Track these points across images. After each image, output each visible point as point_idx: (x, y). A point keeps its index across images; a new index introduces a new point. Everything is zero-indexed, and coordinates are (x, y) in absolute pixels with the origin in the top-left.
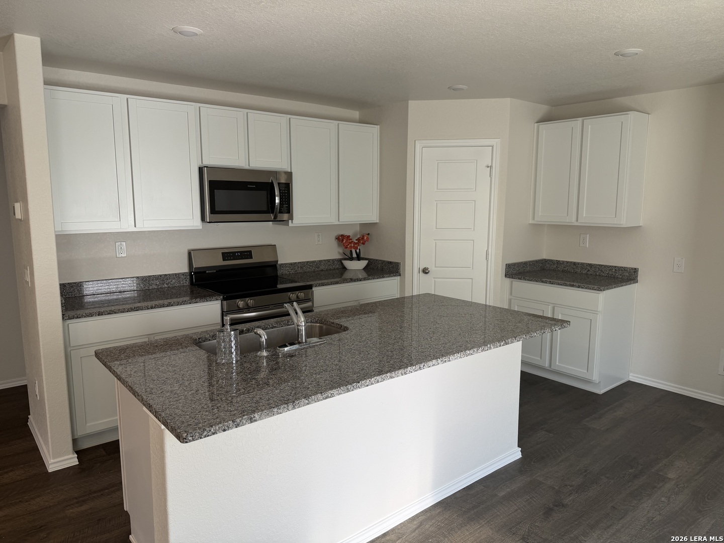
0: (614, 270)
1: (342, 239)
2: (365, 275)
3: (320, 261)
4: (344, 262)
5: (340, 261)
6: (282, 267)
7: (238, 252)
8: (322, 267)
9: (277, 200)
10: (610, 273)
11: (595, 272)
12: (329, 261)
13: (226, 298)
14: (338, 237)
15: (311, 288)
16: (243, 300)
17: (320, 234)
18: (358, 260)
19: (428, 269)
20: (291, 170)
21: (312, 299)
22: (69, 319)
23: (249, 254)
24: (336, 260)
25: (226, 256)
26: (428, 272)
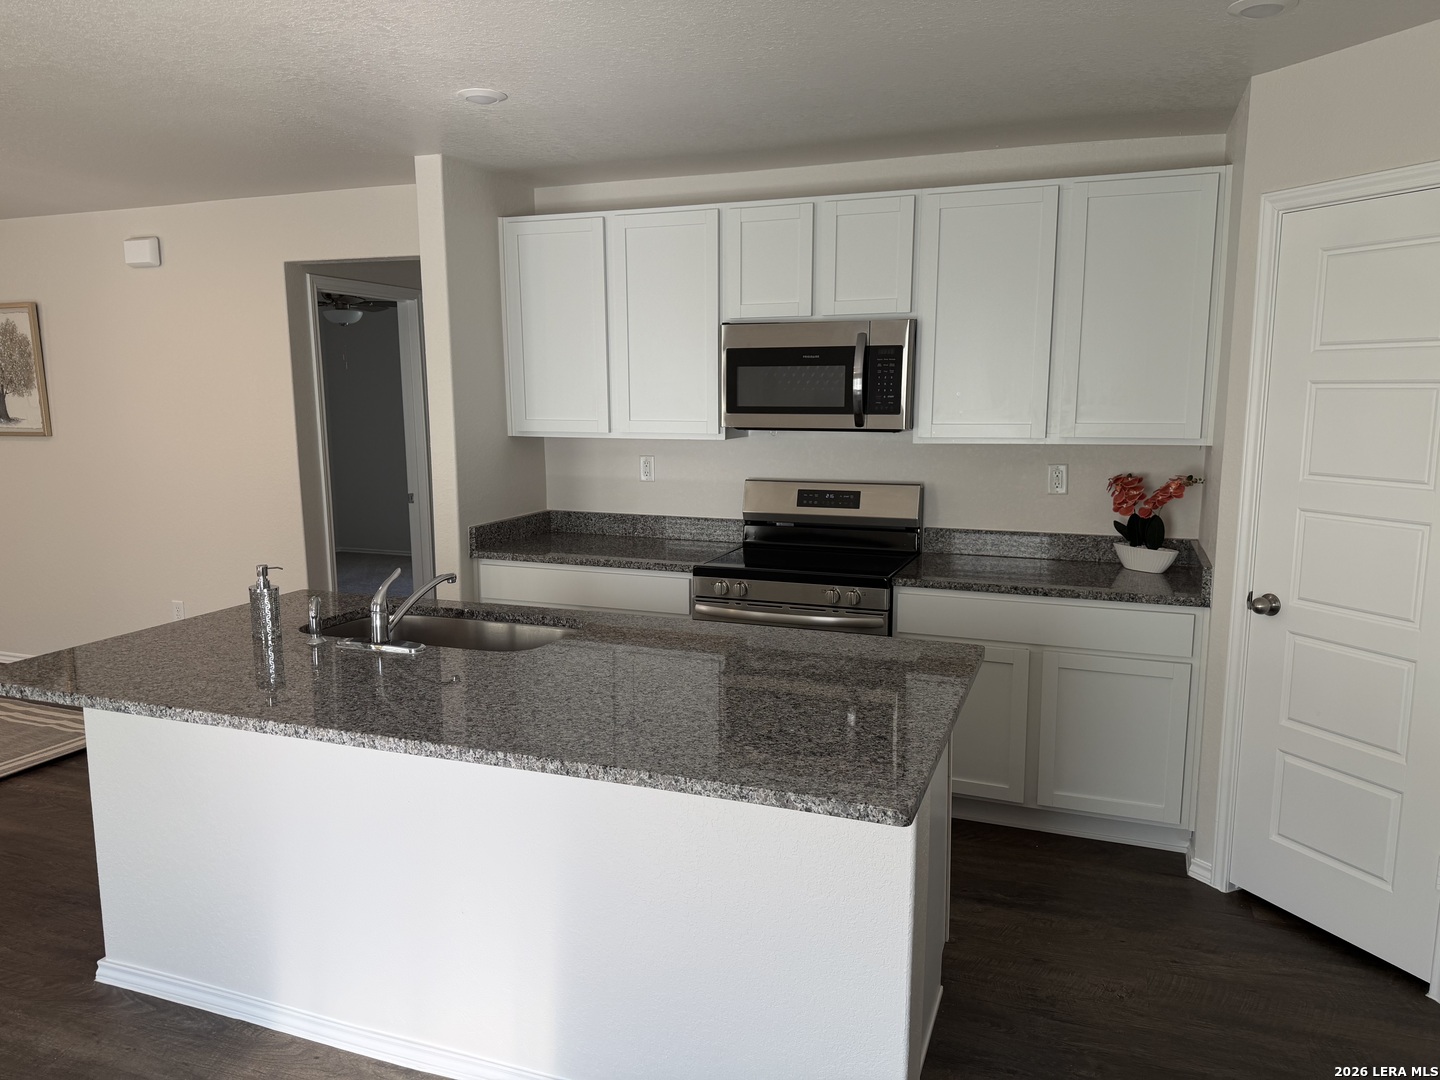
1: (1126, 486)
2: (1162, 587)
4: (1118, 547)
5: (1112, 540)
6: (942, 536)
7: (830, 492)
9: (858, 385)
12: (1081, 538)
13: (698, 572)
14: (1117, 480)
15: (889, 586)
16: (727, 581)
17: (1063, 468)
18: (1154, 546)
19: (1275, 599)
20: (913, 315)
21: (890, 611)
22: (479, 557)
23: (852, 499)
24: (1097, 541)
25: (806, 497)
26: (1274, 611)
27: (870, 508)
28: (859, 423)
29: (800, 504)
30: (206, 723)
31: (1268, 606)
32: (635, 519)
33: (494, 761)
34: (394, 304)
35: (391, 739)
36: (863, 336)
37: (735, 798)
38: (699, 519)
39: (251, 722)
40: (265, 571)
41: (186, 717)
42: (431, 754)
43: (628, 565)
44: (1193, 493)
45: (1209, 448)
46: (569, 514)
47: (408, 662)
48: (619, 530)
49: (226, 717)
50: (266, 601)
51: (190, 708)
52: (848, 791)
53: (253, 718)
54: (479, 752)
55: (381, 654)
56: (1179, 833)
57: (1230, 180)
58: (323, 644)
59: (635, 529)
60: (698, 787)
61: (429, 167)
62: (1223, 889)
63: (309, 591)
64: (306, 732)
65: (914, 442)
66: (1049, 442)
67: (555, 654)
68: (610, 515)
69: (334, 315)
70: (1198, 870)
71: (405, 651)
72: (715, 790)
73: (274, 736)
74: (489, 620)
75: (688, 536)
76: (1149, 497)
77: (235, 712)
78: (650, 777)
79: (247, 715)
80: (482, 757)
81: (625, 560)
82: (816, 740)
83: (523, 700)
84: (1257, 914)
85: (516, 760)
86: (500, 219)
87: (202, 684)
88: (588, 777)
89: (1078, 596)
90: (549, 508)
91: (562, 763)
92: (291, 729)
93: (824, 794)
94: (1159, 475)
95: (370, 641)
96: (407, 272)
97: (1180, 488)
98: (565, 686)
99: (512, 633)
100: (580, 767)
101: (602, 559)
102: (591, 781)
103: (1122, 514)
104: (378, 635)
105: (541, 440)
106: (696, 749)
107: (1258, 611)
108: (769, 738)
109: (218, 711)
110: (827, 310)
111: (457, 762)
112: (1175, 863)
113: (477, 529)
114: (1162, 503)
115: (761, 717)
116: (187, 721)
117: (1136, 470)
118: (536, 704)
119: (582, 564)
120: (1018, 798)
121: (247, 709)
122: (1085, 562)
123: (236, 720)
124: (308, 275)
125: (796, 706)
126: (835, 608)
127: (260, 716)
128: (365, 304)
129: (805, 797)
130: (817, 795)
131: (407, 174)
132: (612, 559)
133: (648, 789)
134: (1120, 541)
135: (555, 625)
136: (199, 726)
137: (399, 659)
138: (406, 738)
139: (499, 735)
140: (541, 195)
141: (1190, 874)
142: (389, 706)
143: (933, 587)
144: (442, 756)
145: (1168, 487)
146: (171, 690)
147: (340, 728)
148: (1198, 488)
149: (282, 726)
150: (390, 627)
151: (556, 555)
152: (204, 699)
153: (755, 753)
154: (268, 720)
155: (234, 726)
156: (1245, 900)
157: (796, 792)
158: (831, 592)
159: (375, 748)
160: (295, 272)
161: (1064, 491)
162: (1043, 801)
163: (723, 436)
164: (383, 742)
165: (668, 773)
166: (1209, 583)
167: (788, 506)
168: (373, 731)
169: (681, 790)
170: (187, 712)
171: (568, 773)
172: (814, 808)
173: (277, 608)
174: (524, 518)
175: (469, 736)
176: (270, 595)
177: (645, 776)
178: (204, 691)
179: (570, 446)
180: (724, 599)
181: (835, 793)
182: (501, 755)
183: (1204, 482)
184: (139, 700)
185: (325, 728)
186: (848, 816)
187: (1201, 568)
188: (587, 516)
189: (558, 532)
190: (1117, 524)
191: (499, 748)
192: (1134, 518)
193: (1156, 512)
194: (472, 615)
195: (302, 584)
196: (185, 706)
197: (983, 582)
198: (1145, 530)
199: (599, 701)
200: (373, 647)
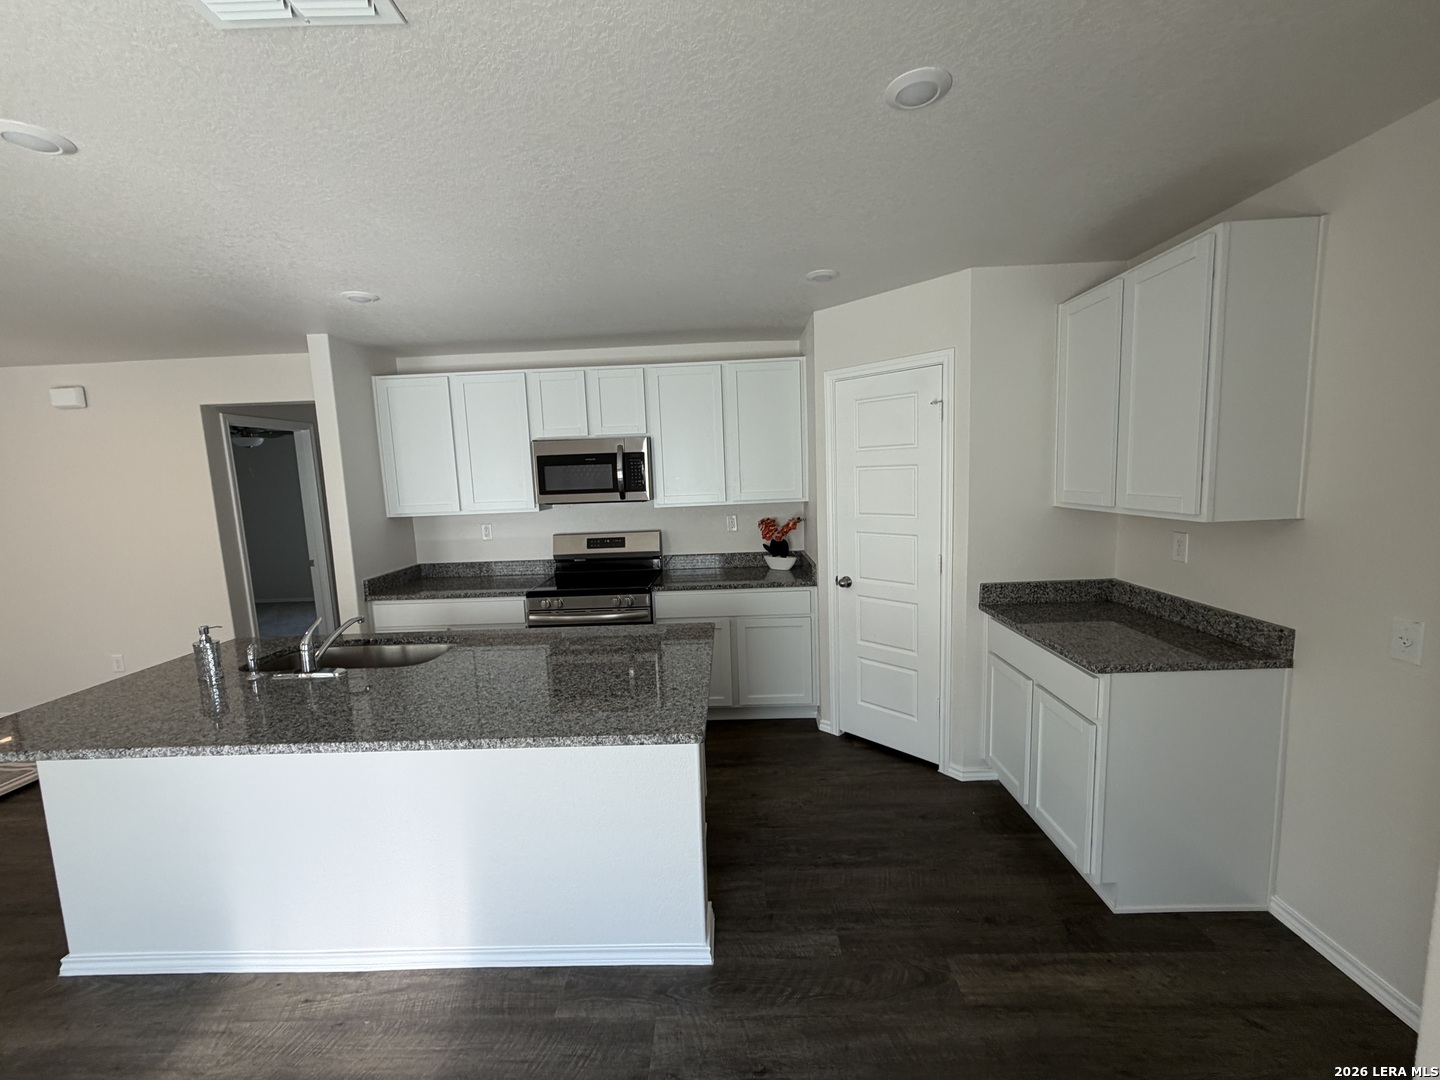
0: (1234, 625)
1: (768, 525)
2: (792, 579)
3: (733, 555)
4: (766, 558)
5: (763, 554)
7: (607, 539)
8: (736, 563)
10: (1226, 630)
11: (1196, 622)
12: (747, 554)
13: (529, 595)
14: (762, 522)
15: (649, 592)
16: (549, 600)
17: (734, 517)
18: (784, 556)
19: (849, 579)
20: (648, 435)
21: (651, 606)
22: (372, 600)
23: (621, 542)
24: (755, 555)
25: (592, 543)
26: (849, 585)
27: (632, 546)
28: (623, 497)
29: (589, 547)
30: (165, 755)
31: (846, 583)
32: (481, 565)
33: (417, 747)
34: (291, 433)
35: (333, 744)
36: (620, 447)
37: (593, 744)
38: (524, 562)
39: (208, 749)
40: (206, 630)
41: (145, 753)
42: (370, 749)
43: (481, 595)
44: (801, 525)
45: (806, 503)
46: (434, 565)
47: (334, 683)
48: (470, 573)
49: (184, 749)
50: (209, 652)
51: (149, 746)
52: (665, 727)
53: (209, 745)
54: (405, 743)
55: (311, 679)
56: (810, 707)
57: (805, 364)
58: (262, 678)
59: (481, 571)
60: (569, 742)
61: (319, 344)
62: (837, 734)
63: (236, 640)
64: (259, 749)
65: (655, 506)
66: (727, 503)
67: (445, 663)
68: (463, 564)
69: (243, 441)
70: (825, 726)
71: (330, 675)
72: (580, 742)
73: (231, 756)
74: (389, 644)
75: (517, 573)
76: (779, 529)
77: (193, 742)
78: (534, 741)
79: (204, 744)
80: (407, 746)
81: (478, 592)
82: (636, 698)
83: (430, 700)
84: (856, 745)
85: (434, 744)
86: (373, 378)
87: (156, 725)
88: (489, 747)
89: (752, 587)
90: (419, 562)
91: (470, 742)
92: (244, 748)
93: (651, 732)
94: (783, 519)
95: (300, 671)
96: (305, 413)
97: (795, 524)
98: (457, 685)
99: (404, 651)
100: (483, 742)
101: (463, 593)
102: (492, 750)
103: (768, 540)
104: (307, 667)
105: (409, 520)
106: (561, 716)
107: (842, 586)
108: (606, 701)
109: (176, 745)
110: (597, 432)
111: (387, 752)
112: (811, 725)
113: (369, 581)
114: (787, 532)
115: (597, 687)
116: (147, 756)
117: (771, 516)
118: (440, 701)
119: (448, 597)
120: (730, 704)
121: (203, 740)
122: (750, 567)
123: (194, 749)
124: (221, 415)
125: (618, 677)
126: (618, 609)
127: (215, 743)
128: (265, 433)
129: (640, 736)
130: (646, 734)
131: (302, 346)
132: (469, 592)
133: (533, 748)
134: (766, 554)
135: (439, 642)
136: (159, 759)
137: (324, 682)
138: (345, 741)
139: (418, 728)
140: (401, 363)
141: (820, 729)
142: (325, 718)
143: (675, 590)
144: (376, 750)
145: (788, 524)
146: (128, 734)
147: (288, 742)
148: (802, 523)
149: (237, 748)
150: (317, 659)
151: (428, 594)
152: (161, 737)
153: (600, 713)
154: (224, 745)
155: (192, 754)
156: (848, 738)
157: (633, 734)
158: (615, 599)
159: (320, 752)
160: (210, 413)
161: (735, 529)
162: (743, 703)
163: (537, 509)
164: (326, 747)
165: (546, 736)
166: (815, 573)
167: (582, 549)
168: (316, 740)
169: (557, 746)
170: (146, 750)
171: (474, 747)
172: (646, 742)
173: (218, 657)
174: (402, 570)
175: (395, 732)
176: (212, 648)
177: (530, 741)
178: (160, 730)
179: (431, 521)
180: (548, 611)
181: (657, 730)
182: (422, 742)
183: (805, 520)
184: (97, 747)
185: (275, 744)
186: (667, 742)
187: (810, 565)
188: (447, 566)
189: (427, 578)
190: (765, 546)
191: (420, 738)
192: (773, 541)
193: (783, 538)
194: (376, 642)
195: (231, 636)
196: (144, 746)
197: (701, 584)
198: (779, 548)
199: (485, 693)
200: (304, 676)
